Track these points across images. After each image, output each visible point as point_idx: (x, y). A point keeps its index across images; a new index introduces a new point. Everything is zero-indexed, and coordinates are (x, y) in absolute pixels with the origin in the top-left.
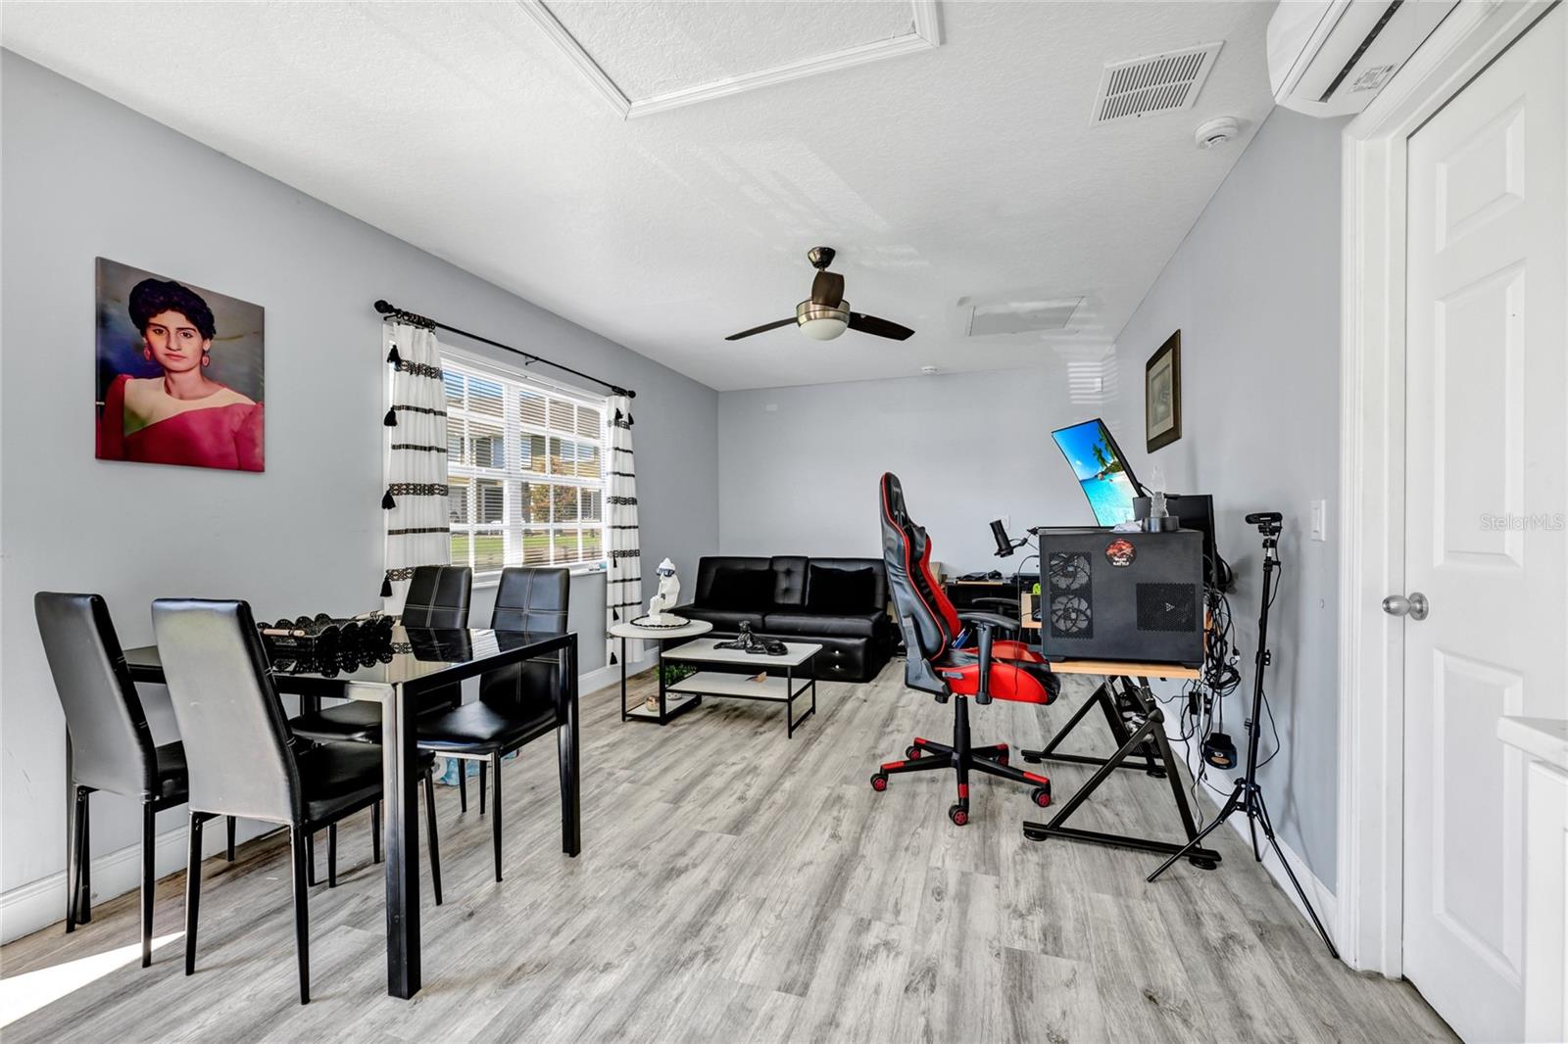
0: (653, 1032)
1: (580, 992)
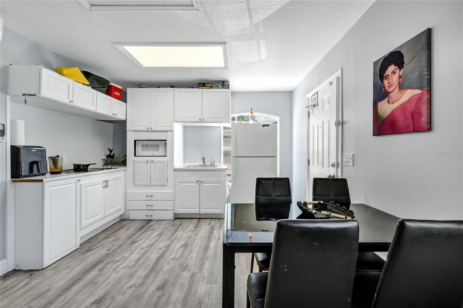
0: (150, 299)
1: (175, 305)
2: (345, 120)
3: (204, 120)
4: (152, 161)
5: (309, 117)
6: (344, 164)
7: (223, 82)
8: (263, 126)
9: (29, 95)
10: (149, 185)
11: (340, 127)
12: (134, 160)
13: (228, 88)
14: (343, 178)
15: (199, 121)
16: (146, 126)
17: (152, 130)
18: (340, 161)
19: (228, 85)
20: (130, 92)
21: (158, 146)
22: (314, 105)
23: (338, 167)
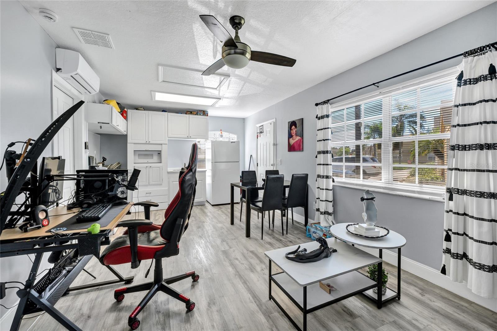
2: (277, 143)
3: (190, 137)
4: (151, 167)
5: (257, 138)
6: (277, 164)
7: (204, 111)
8: (231, 143)
9: (103, 123)
10: (148, 185)
11: (275, 146)
12: (134, 166)
13: (207, 116)
14: (277, 170)
15: (187, 137)
16: (145, 140)
17: (150, 143)
18: (275, 163)
19: (207, 114)
20: (130, 113)
21: (152, 155)
22: (261, 132)
23: (274, 166)
